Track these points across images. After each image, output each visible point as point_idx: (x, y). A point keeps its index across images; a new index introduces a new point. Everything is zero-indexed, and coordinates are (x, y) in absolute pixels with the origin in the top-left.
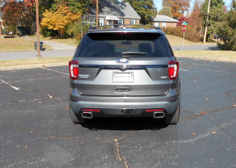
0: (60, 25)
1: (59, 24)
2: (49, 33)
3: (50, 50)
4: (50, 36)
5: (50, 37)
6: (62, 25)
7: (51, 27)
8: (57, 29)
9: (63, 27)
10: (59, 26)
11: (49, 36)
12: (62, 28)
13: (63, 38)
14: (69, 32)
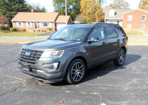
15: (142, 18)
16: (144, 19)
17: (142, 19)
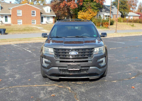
16: (34, 14)
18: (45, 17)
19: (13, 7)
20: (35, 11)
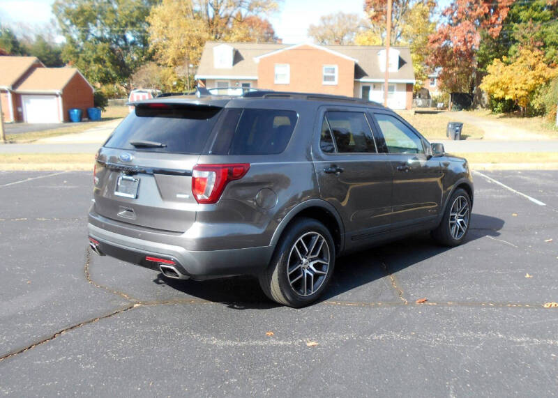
0: (516, 89)
1: (516, 86)
2: (500, 105)
3: (477, 139)
4: (504, 112)
5: (503, 114)
6: (522, 89)
7: (499, 94)
8: (512, 97)
9: (523, 93)
10: (516, 92)
11: (499, 111)
12: (523, 96)
13: (523, 117)
14: (536, 104)
15: (325, 74)
16: (332, 78)
17: (326, 78)
18: (376, 85)
19: (262, 57)
20: (336, 67)
